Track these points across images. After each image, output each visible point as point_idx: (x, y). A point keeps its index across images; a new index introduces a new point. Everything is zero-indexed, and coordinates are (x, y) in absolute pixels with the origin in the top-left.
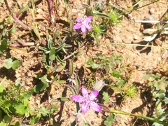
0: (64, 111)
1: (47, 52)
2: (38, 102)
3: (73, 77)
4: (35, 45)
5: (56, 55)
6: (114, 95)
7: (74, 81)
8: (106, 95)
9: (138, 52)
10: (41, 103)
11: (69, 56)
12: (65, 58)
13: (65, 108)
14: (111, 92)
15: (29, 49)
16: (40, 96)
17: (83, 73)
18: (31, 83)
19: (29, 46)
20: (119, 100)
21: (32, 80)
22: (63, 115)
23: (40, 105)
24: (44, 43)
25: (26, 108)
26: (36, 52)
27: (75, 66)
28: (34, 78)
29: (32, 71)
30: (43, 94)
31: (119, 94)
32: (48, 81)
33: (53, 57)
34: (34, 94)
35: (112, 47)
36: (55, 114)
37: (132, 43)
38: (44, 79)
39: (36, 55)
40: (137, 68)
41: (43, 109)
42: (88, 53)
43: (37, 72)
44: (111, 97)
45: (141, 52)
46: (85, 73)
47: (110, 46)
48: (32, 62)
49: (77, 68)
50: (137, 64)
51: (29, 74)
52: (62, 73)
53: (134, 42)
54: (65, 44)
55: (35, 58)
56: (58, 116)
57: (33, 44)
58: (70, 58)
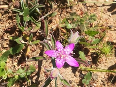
0: (42, 72)
1: (21, 14)
2: (15, 64)
3: (48, 38)
4: (9, 8)
5: (30, 16)
6: (89, 54)
7: (49, 42)
8: (82, 54)
9: (109, 13)
10: (18, 65)
11: (43, 17)
12: (40, 19)
13: (43, 69)
14: (86, 52)
15: (3, 12)
16: (17, 58)
17: (58, 34)
18: (7, 46)
19: (3, 9)
20: (95, 59)
21: (8, 43)
22: (41, 75)
23: (17, 68)
24: (18, 5)
25: (3, 70)
26: (10, 15)
27: (50, 28)
28: (10, 41)
29: (8, 34)
30: (20, 56)
31: (94, 53)
32: (23, 42)
33: (27, 19)
34: (11, 57)
35: (84, 10)
36: (33, 75)
37: (104, 5)
38: (20, 40)
39: (10, 18)
40: (110, 28)
41: (21, 70)
42: (62, 15)
43: (13, 35)
44: (87, 56)
45: (112, 14)
46: (60, 33)
47: (83, 8)
48: (7, 25)
49: (52, 30)
50: (109, 25)
51: (5, 37)
52: (38, 34)
53: (105, 4)
54: (38, 4)
55: (10, 21)
56: (36, 77)
57: (7, 6)
58: (45, 19)
